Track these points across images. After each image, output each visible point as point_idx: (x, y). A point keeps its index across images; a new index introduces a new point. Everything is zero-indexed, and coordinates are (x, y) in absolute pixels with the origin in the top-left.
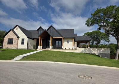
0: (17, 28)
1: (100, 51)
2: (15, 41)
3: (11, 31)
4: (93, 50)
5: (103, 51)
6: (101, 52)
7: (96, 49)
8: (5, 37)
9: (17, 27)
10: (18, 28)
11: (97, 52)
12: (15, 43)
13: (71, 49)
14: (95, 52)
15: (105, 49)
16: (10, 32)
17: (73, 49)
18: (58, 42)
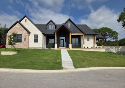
0: (26, 20)
1: (118, 49)
2: (25, 38)
3: (18, 24)
4: (111, 48)
5: (121, 49)
6: (119, 51)
7: (114, 47)
8: (8, 32)
9: (26, 18)
10: (28, 20)
11: (115, 50)
12: (25, 40)
13: (90, 47)
14: (113, 50)
15: (123, 47)
16: (16, 25)
17: (92, 48)
18: (74, 39)
